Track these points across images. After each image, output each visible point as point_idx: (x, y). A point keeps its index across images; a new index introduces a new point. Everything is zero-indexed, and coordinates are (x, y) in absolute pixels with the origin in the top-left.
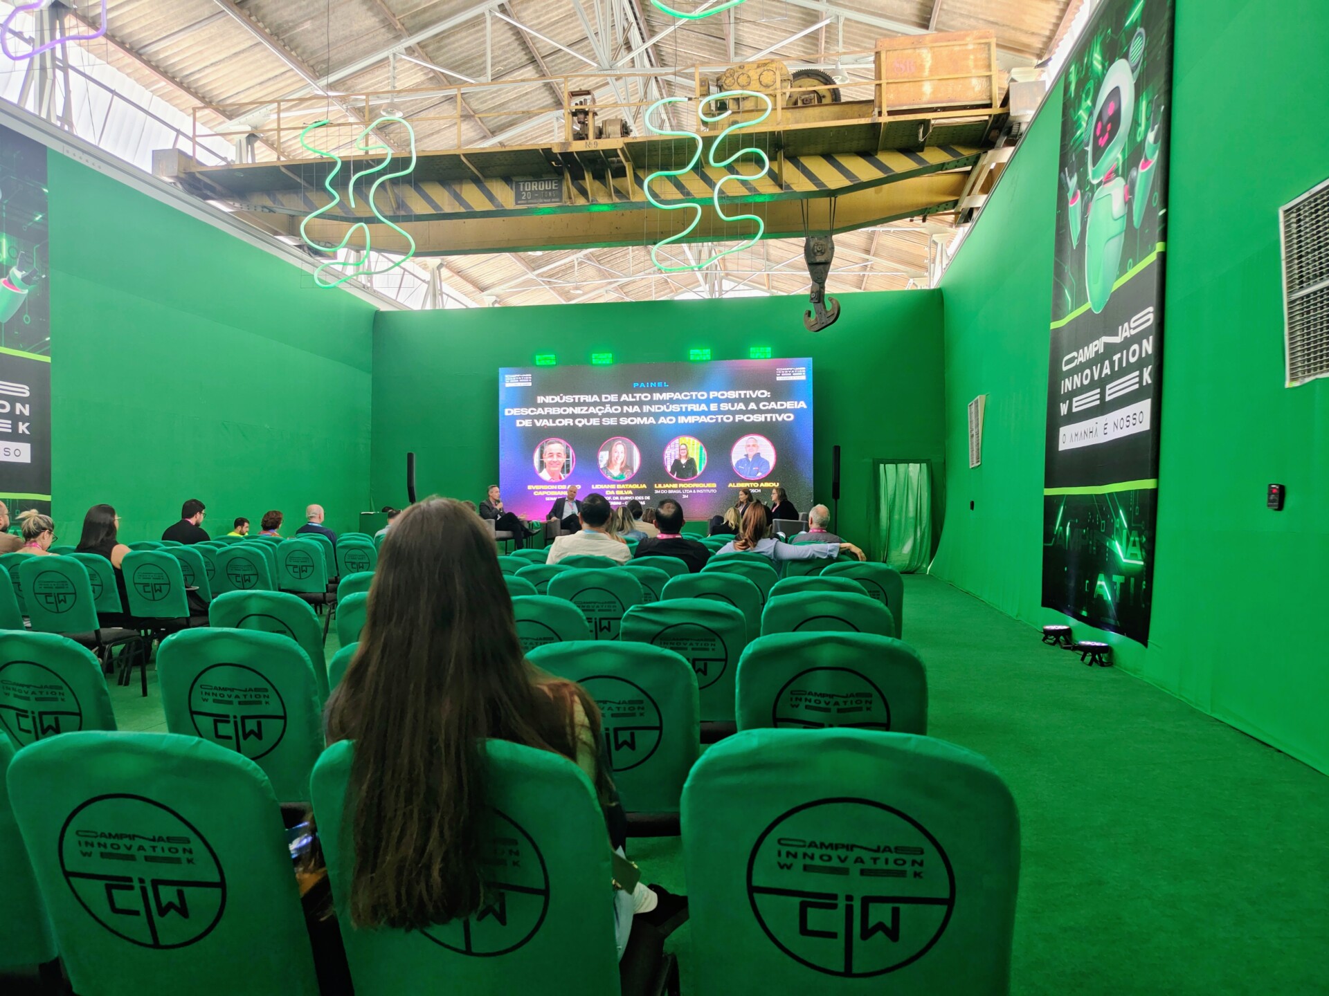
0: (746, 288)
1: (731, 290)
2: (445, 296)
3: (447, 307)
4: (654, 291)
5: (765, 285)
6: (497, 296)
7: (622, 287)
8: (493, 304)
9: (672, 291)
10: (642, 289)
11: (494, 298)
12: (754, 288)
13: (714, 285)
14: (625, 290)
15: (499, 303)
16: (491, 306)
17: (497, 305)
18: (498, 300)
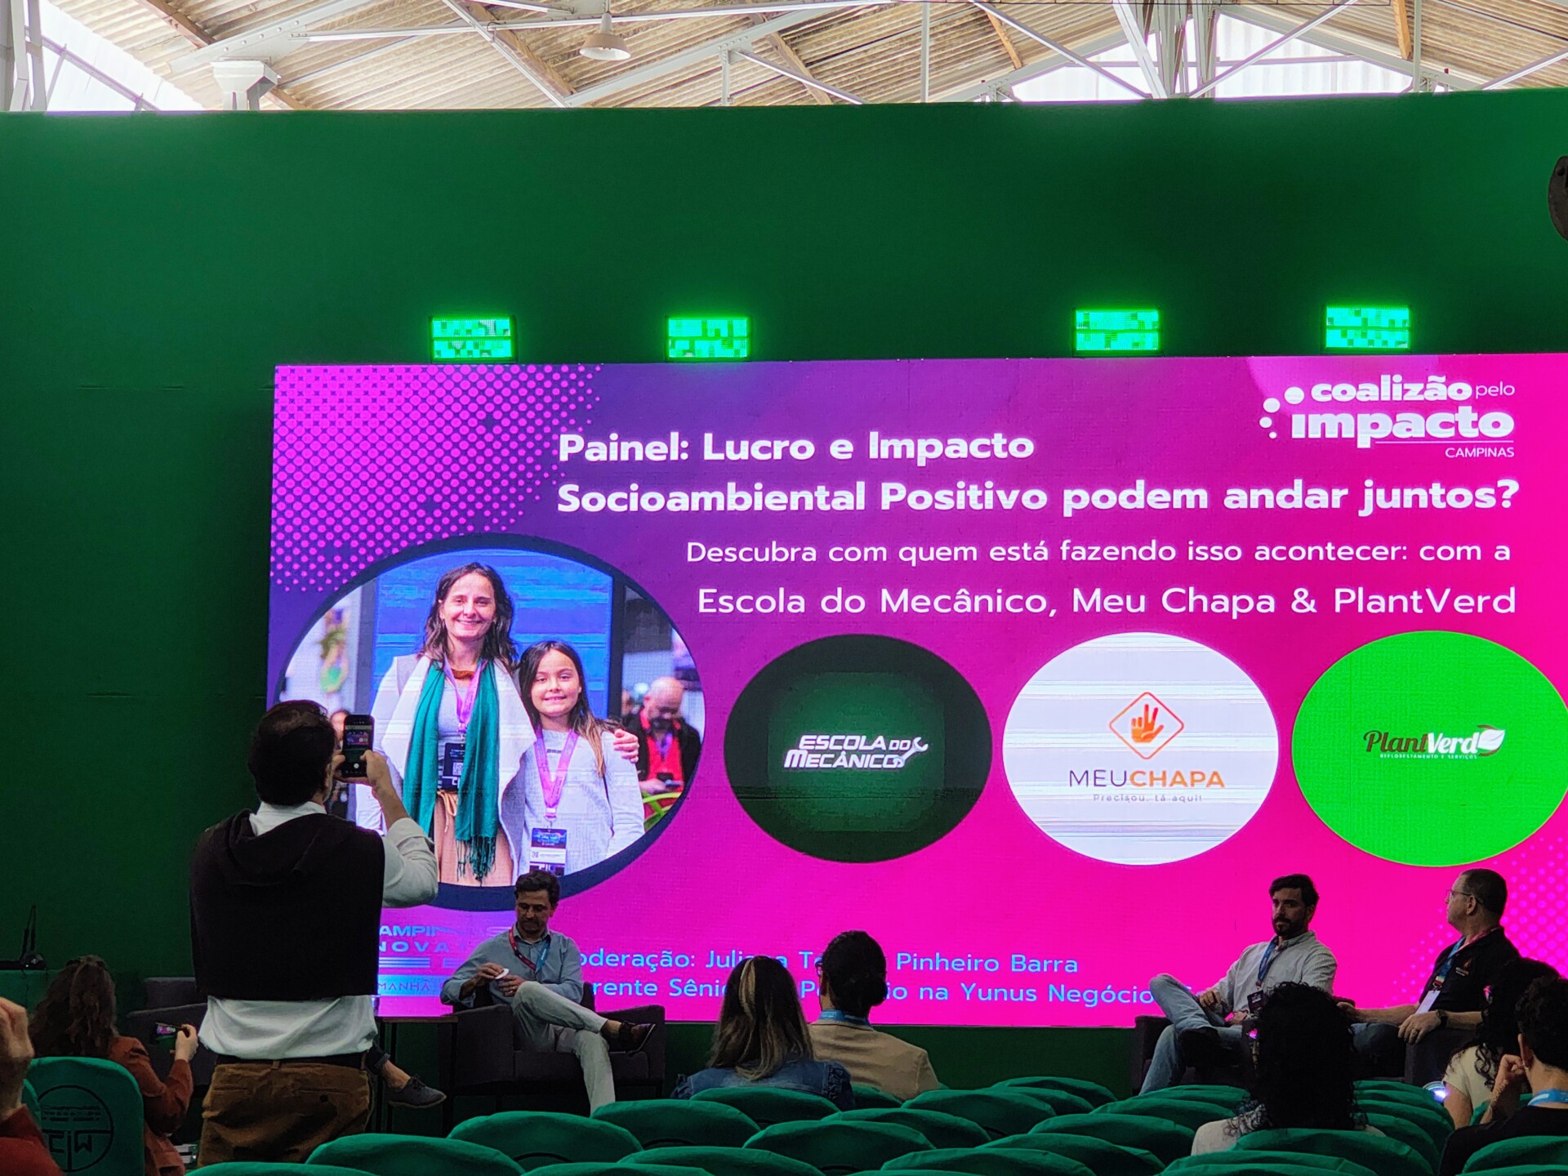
0: (1318, 51)
1: (1255, 58)
2: (49, 57)
3: (57, 104)
4: (927, 60)
5: (1392, 41)
6: (269, 63)
7: (795, 36)
8: (254, 92)
9: (1005, 60)
10: (879, 47)
11: (255, 71)
12: (1350, 53)
13: (1180, 36)
14: (811, 51)
15: (278, 89)
16: (243, 106)
17: (268, 103)
18: (275, 78)
